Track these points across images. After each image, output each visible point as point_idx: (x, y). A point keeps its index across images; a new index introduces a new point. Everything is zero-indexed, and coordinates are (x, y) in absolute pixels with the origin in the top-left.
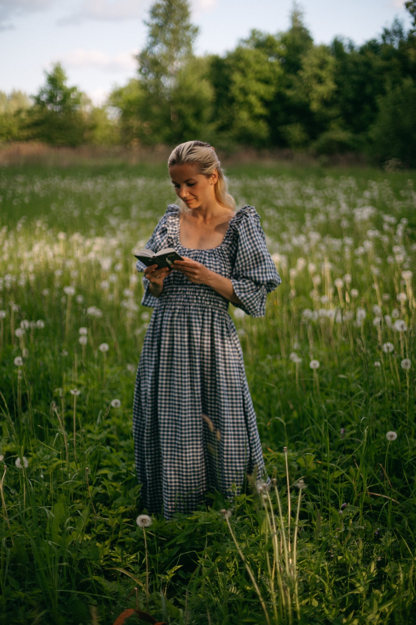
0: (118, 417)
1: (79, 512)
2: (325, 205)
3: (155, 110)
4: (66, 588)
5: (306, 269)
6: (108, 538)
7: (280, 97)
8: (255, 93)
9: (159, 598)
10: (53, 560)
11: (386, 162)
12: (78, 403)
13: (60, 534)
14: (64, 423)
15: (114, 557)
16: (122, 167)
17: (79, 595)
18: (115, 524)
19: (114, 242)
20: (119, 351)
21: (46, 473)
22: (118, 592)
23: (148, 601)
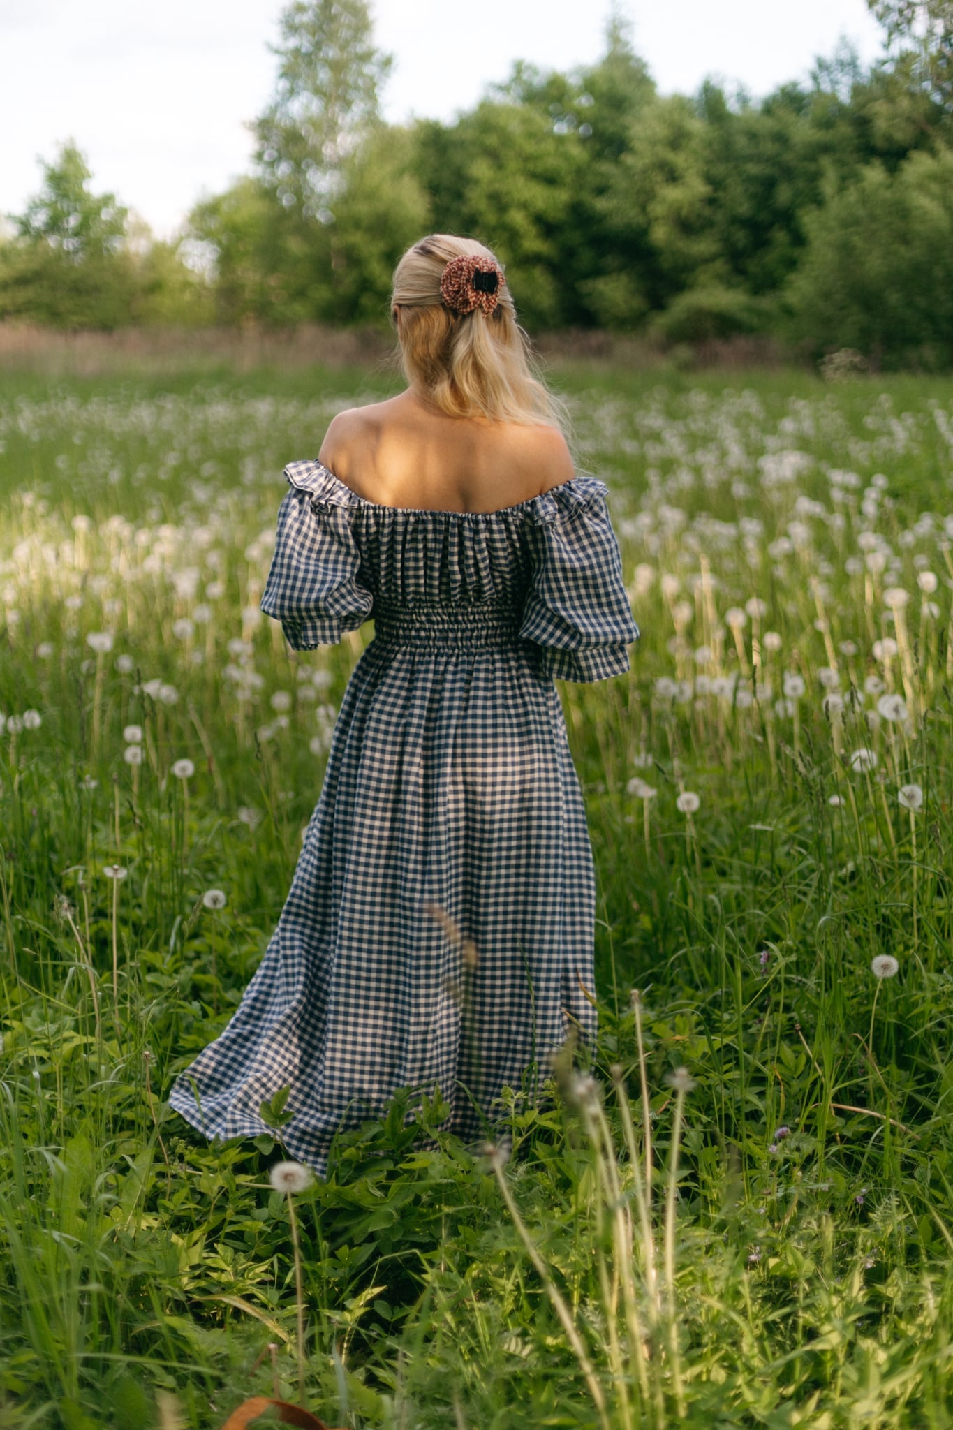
0: (221, 935)
1: (129, 1160)
2: (692, 450)
3: (295, 246)
4: (99, 1348)
5: (655, 589)
6: (199, 1224)
7: (580, 214)
8: (524, 206)
9: (329, 1369)
10: (64, 1279)
11: (826, 358)
12: (123, 902)
13: (83, 1215)
14: (90, 947)
15: (215, 1270)
16: (220, 376)
17: (130, 1365)
18: (216, 1188)
19: (203, 536)
20: (219, 783)
21: (46, 1068)
22: (227, 1357)
23: (301, 1377)
